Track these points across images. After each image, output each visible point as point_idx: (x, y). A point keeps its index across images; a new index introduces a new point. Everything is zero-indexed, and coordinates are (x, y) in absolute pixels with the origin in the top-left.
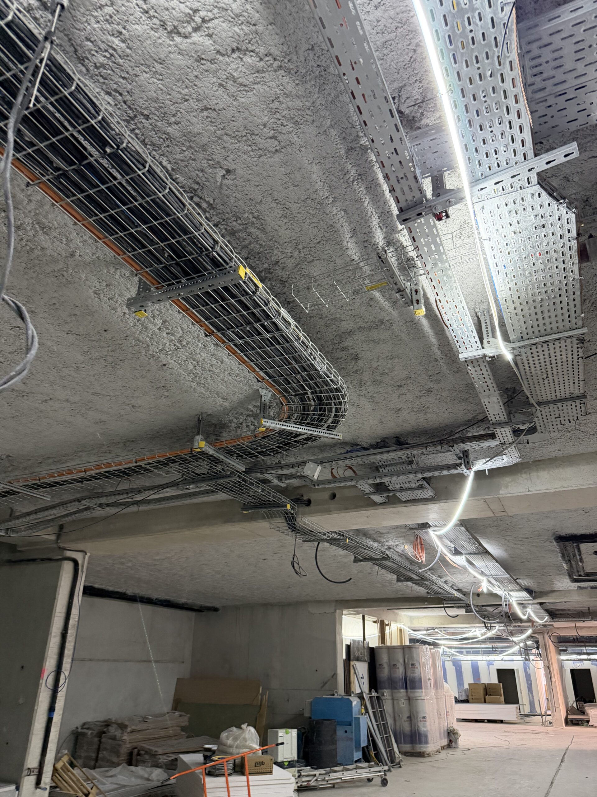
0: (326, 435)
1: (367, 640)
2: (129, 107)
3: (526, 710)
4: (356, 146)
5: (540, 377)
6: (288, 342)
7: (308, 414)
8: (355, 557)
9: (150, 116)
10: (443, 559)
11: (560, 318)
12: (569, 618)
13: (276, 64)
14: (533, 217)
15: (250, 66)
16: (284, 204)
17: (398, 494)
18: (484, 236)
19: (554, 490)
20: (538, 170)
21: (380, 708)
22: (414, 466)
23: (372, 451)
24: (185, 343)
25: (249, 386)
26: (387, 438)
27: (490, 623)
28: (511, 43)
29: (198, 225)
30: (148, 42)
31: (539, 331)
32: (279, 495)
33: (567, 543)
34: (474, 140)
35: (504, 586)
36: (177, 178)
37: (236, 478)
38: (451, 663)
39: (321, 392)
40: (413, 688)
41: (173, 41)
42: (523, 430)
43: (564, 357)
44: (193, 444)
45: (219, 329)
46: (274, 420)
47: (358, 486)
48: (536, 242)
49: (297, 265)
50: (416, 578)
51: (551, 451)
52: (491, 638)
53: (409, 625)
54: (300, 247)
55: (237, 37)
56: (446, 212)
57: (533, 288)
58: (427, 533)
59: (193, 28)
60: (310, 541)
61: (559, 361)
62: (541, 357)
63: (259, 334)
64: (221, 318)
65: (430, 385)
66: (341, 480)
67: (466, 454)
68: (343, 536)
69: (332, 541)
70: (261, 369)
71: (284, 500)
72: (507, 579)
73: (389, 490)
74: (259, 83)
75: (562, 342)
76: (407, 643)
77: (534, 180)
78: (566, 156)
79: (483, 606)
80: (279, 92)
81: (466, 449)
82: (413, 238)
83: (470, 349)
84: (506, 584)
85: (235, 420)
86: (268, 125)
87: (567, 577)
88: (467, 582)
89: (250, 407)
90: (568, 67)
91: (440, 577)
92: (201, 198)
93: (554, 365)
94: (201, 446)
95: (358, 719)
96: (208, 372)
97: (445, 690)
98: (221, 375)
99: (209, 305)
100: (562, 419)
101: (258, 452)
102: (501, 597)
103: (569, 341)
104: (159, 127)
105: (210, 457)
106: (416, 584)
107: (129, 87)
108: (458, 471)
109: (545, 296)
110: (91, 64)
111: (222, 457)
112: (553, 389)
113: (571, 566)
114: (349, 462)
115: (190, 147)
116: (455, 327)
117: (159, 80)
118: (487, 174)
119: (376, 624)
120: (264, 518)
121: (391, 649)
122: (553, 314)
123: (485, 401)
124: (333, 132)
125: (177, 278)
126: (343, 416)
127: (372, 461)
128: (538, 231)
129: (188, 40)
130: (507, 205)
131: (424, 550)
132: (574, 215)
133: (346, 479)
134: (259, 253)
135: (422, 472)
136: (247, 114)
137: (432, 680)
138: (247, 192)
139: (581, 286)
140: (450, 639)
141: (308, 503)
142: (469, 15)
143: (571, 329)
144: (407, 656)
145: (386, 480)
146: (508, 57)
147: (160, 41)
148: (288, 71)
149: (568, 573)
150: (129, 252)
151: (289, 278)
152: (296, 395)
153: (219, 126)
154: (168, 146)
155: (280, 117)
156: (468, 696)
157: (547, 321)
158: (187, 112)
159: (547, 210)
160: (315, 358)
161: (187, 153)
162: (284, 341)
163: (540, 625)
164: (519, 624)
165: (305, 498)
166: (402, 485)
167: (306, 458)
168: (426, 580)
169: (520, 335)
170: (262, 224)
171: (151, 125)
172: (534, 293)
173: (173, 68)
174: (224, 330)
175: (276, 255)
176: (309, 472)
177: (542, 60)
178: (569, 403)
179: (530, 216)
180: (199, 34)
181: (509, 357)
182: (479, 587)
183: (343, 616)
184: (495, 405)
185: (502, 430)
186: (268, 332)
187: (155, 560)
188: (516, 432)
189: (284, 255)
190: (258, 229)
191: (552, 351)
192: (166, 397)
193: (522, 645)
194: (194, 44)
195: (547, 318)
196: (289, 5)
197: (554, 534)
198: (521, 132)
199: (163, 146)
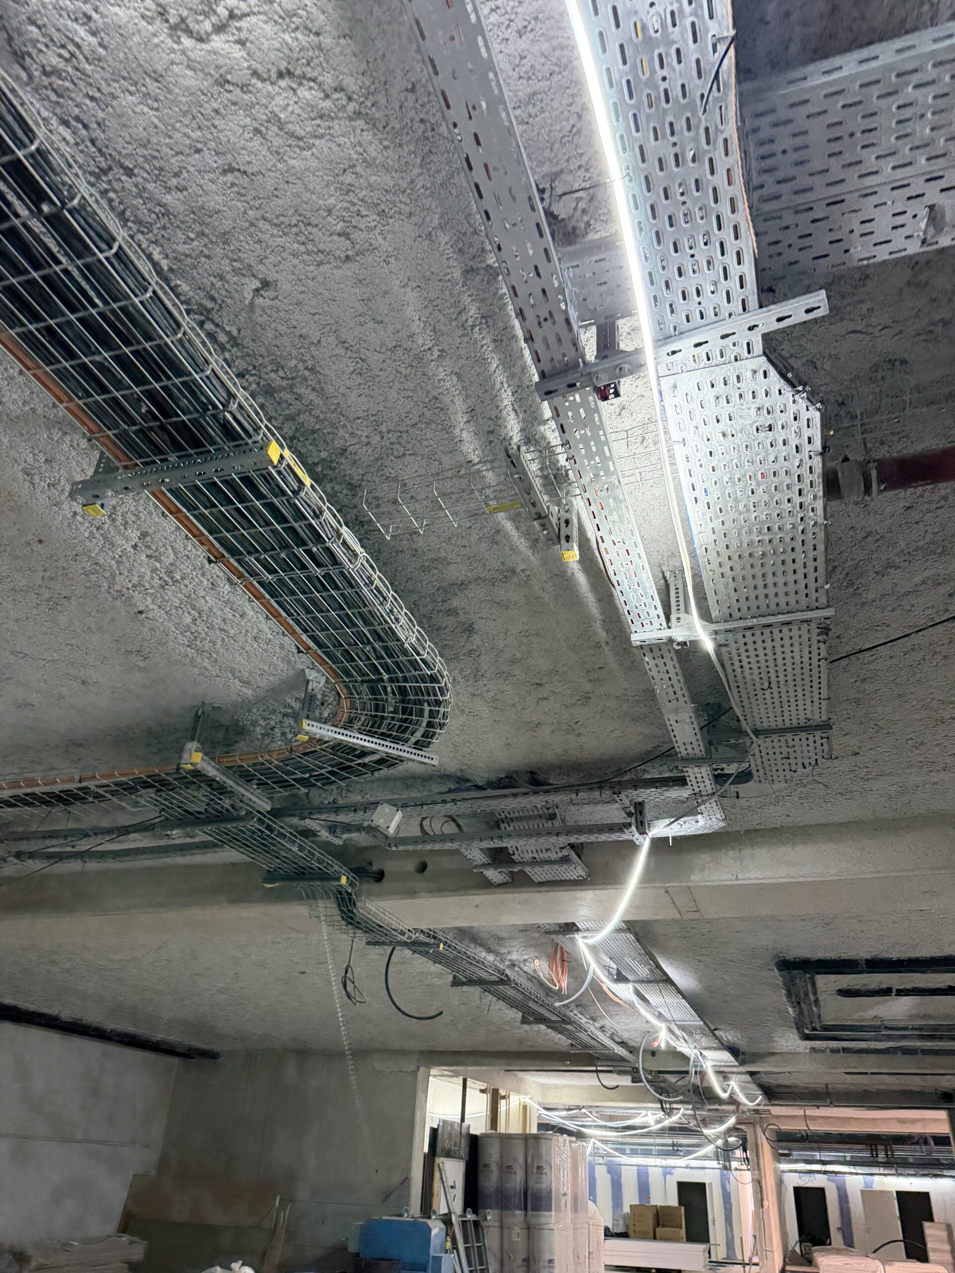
0: (412, 757)
1: (467, 1122)
2: (100, 150)
3: (720, 1253)
4: (479, 265)
5: (758, 686)
6: (352, 587)
7: (383, 718)
8: (455, 977)
9: (136, 171)
10: (596, 987)
11: (791, 588)
12: (795, 1099)
13: (352, 107)
14: (753, 411)
15: (308, 104)
16: (358, 351)
17: (527, 870)
18: (676, 435)
19: (775, 881)
20: (763, 329)
21: (478, 1241)
22: (557, 823)
23: (490, 792)
24: (178, 577)
25: (289, 662)
26: (515, 772)
27: (671, 1103)
28: (726, 108)
29: (201, 361)
30: (135, 39)
31: (758, 607)
32: (329, 859)
33: (795, 972)
34: (664, 268)
35: (695, 1041)
36: (177, 286)
37: (253, 824)
38: (605, 1168)
39: (405, 680)
40: (537, 1208)
41: (178, 42)
42: (729, 776)
43: (797, 655)
44: (180, 757)
45: (233, 552)
46: (325, 723)
47: (463, 850)
48: (757, 454)
49: (377, 460)
50: (554, 1018)
51: (774, 815)
52: (672, 1129)
53: (540, 1100)
54: (383, 428)
55: (286, 51)
56: (615, 388)
57: (750, 532)
58: (573, 940)
59: (213, 25)
60: (376, 943)
61: (789, 661)
62: (761, 652)
63: (303, 567)
64: (236, 533)
65: (588, 687)
66: (434, 839)
67: (639, 807)
68: (435, 938)
69: (415, 946)
70: (305, 631)
71: (337, 868)
72: (700, 1028)
73: (513, 862)
74: (322, 137)
75: (795, 628)
76: (534, 1130)
77: (758, 347)
78: (808, 311)
79: (660, 1072)
80: (355, 156)
81: (640, 800)
82: (562, 426)
83: (648, 627)
84: (698, 1037)
85: (262, 722)
86: (335, 212)
87: (795, 1031)
88: (636, 1030)
89: (288, 700)
90: (816, 165)
91: (594, 1019)
92: (217, 325)
93: (781, 668)
94: (194, 760)
95: (438, 1260)
96: (218, 632)
97: (590, 1214)
98: (241, 638)
99: (216, 506)
100: (792, 761)
101: (294, 780)
102: (688, 1059)
103: (805, 627)
104: (150, 192)
105: (210, 782)
106: (552, 1028)
107: (101, 115)
108: (625, 836)
109: (769, 548)
110: (35, 66)
111: (230, 783)
112: (778, 710)
113: (801, 1013)
114: (451, 809)
115: (203, 234)
116: (625, 587)
117: (152, 109)
118: (683, 328)
119: (485, 1095)
120: (301, 898)
121: (507, 1138)
122: (780, 580)
123: (671, 718)
124: (443, 238)
125: (162, 453)
126: (441, 726)
127: (488, 810)
128: (762, 435)
129: (204, 46)
130: (713, 386)
131: (566, 969)
132: (818, 414)
133: (443, 838)
134: (313, 432)
135: (569, 833)
136: (299, 188)
137: (569, 1198)
138: (295, 323)
139: (827, 536)
140: (605, 1127)
141: (380, 876)
142: (661, 50)
143: (809, 609)
144: (530, 1152)
145: (508, 844)
146: (722, 132)
147: (156, 40)
148: (372, 122)
149: (796, 1024)
150: (80, 398)
151: (362, 480)
152: (363, 682)
153: (252, 203)
154: (164, 228)
155: (355, 200)
156: (627, 1226)
157: (771, 590)
158: (199, 171)
159: (775, 401)
160: (397, 620)
161: (196, 243)
162: (346, 585)
163: (749, 1110)
164: (717, 1107)
165: (375, 868)
166: (535, 855)
167: (379, 796)
168: (570, 1022)
169: (727, 611)
170: (319, 383)
171: (136, 186)
172: (752, 541)
173: (177, 90)
174: (242, 554)
175: (342, 437)
176: (381, 821)
177: (777, 147)
178: (803, 735)
179: (749, 409)
180: (224, 37)
181: (709, 646)
182: (655, 1039)
183: (431, 1079)
184: (686, 726)
185: (696, 769)
186: (319, 565)
187: (112, 961)
188: (720, 778)
189: (356, 440)
190: (314, 389)
191: (778, 643)
192: (141, 670)
193: (720, 1142)
194: (215, 53)
195: (771, 586)
196: (376, 9)
197: (777, 956)
198: (739, 263)
199: (155, 228)
